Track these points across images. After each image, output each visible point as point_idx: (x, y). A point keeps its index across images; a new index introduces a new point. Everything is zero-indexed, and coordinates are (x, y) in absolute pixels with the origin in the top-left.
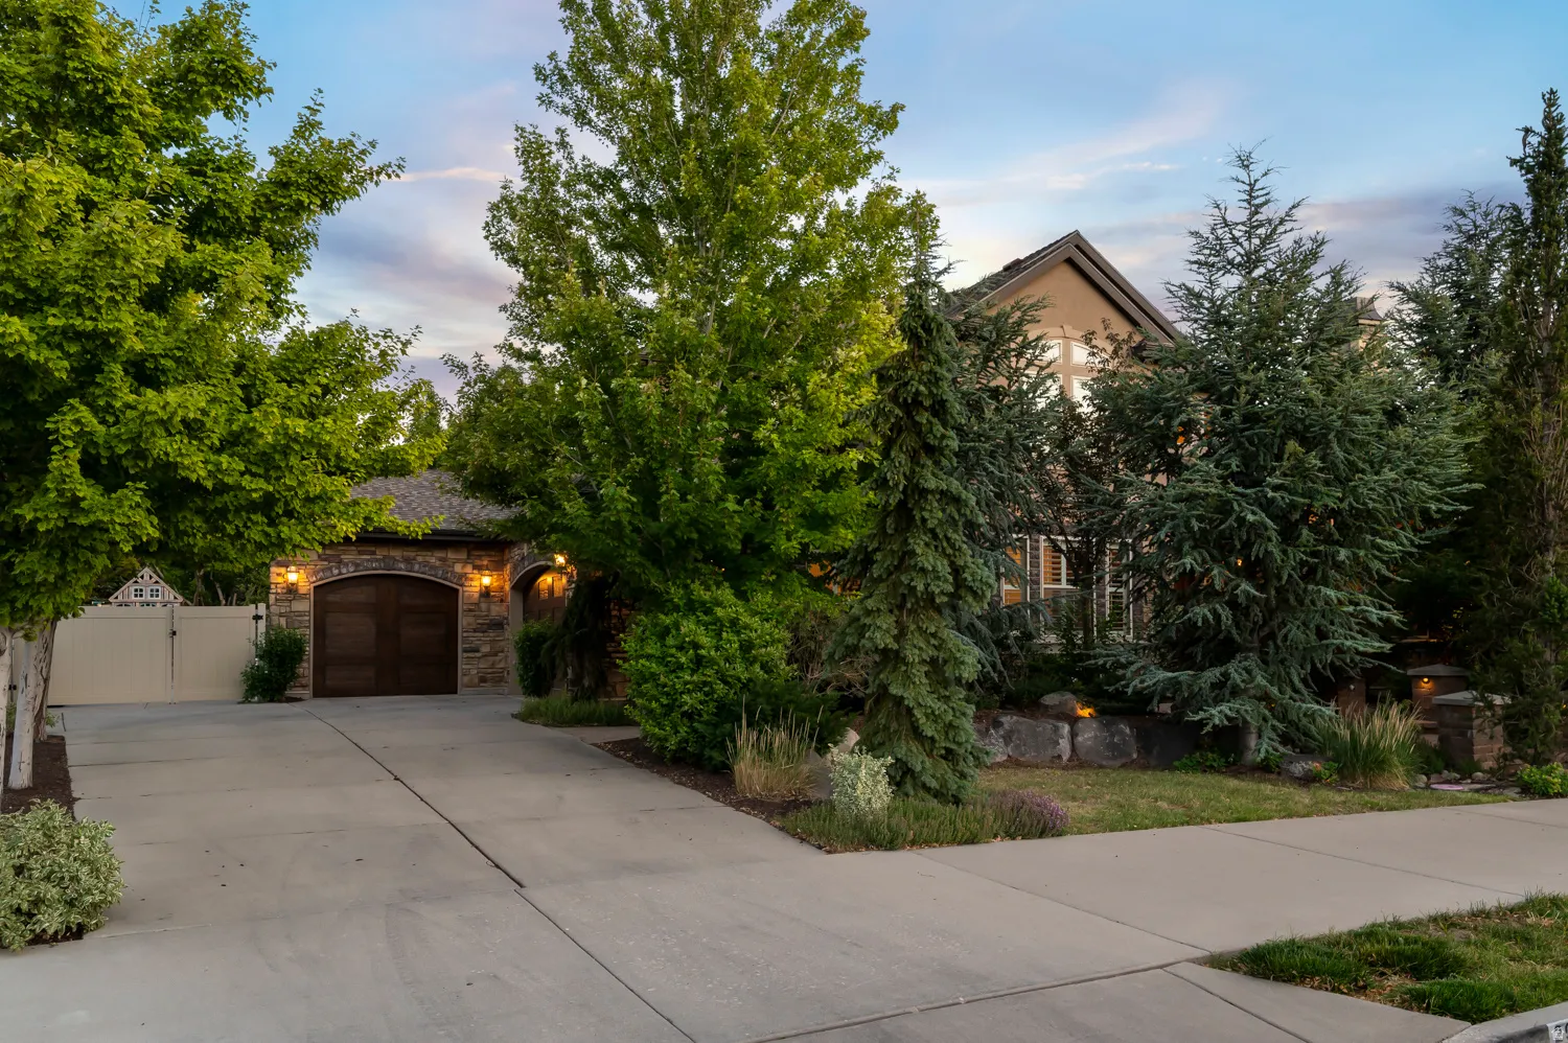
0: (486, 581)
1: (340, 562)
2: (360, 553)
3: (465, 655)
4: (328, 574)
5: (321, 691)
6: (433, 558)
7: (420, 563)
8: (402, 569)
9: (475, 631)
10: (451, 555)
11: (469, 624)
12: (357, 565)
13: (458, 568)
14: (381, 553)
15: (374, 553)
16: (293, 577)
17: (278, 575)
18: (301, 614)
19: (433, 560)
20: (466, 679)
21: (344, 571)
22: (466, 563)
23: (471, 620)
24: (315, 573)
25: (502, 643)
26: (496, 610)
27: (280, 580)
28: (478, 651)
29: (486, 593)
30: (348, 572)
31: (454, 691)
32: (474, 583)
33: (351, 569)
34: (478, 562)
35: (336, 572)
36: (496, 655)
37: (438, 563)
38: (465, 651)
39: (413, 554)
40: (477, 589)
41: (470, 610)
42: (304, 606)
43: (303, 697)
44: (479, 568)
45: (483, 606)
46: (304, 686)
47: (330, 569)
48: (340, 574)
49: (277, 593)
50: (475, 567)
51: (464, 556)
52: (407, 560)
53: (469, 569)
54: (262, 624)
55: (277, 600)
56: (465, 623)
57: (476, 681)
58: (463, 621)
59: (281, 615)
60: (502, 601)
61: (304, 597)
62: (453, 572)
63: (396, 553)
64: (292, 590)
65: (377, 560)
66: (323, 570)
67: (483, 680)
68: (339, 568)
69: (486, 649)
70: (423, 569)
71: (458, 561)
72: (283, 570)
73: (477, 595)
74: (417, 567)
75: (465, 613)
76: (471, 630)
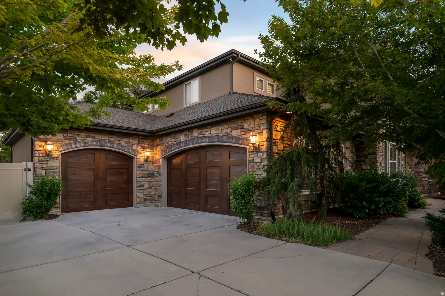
0: (148, 154)
1: (76, 141)
2: (86, 137)
3: (138, 188)
4: (69, 147)
5: (65, 210)
6: (123, 142)
7: (117, 144)
8: (108, 146)
9: (142, 177)
10: (131, 141)
11: (140, 174)
12: (85, 143)
13: (134, 147)
14: (98, 137)
15: (94, 137)
16: (50, 147)
17: (40, 146)
18: (54, 168)
19: (123, 143)
20: (138, 200)
21: (78, 146)
22: (138, 145)
23: (140, 172)
24: (62, 146)
25: (154, 183)
26: (151, 168)
27: (41, 149)
28: (143, 186)
29: (147, 160)
30: (80, 146)
31: (132, 205)
32: (141, 155)
33: (82, 145)
34: (143, 145)
35: (74, 146)
36: (150, 188)
37: (125, 145)
38: (138, 186)
39: (114, 139)
40: (143, 158)
41: (140, 167)
42: (56, 164)
43: (58, 214)
44: (143, 148)
45: (146, 166)
46: (57, 208)
47: (71, 144)
48: (76, 147)
49: (39, 156)
50: (142, 147)
51: (137, 142)
52: (110, 142)
53: (139, 148)
54: (30, 174)
55: (39, 160)
56: (138, 173)
57: (143, 200)
58: (136, 173)
59: (42, 169)
60: (153, 163)
61: (56, 159)
62: (132, 149)
63: (106, 138)
64: (49, 155)
65: (96, 141)
66: (66, 145)
67: (145, 200)
68: (75, 144)
69: (146, 185)
70: (118, 147)
71: (134, 144)
72: (43, 143)
73: (143, 160)
74: (115, 146)
75: (138, 169)
76: (140, 177)
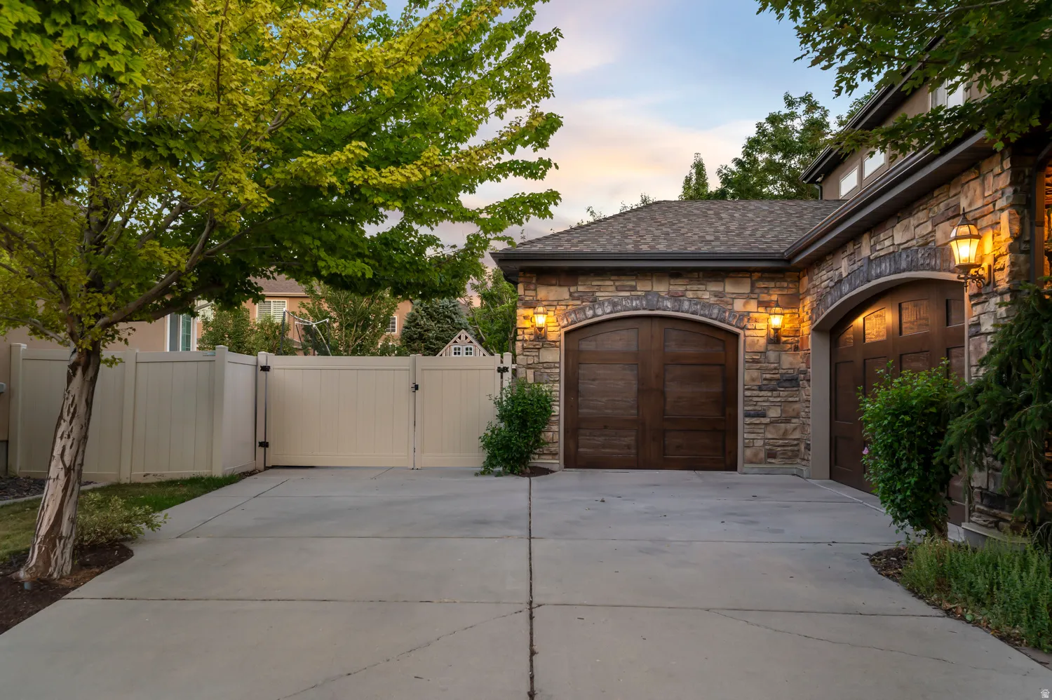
0: (776, 321)
1: (595, 301)
2: (618, 289)
3: (748, 420)
4: (581, 316)
5: (573, 461)
6: (707, 293)
7: (690, 300)
8: (668, 308)
9: (760, 389)
10: (729, 288)
11: (753, 380)
12: (614, 305)
13: (739, 305)
14: (643, 286)
15: (634, 289)
16: (540, 320)
17: (525, 318)
18: (549, 365)
19: (706, 295)
20: (749, 452)
21: (599, 312)
22: (748, 298)
23: (755, 374)
24: (566, 315)
25: (796, 406)
26: (790, 361)
27: (527, 324)
28: (764, 416)
29: (775, 339)
30: (604, 312)
31: (733, 467)
32: (759, 326)
33: (608, 310)
34: (765, 297)
35: (590, 313)
36: (788, 421)
37: (713, 300)
38: (747, 415)
39: (681, 288)
40: (764, 333)
41: (755, 361)
42: (554, 356)
43: (555, 468)
44: (766, 305)
45: (772, 355)
46: (554, 454)
47: (583, 309)
48: (595, 315)
49: (524, 341)
50: (761, 304)
51: (746, 289)
52: (675, 297)
53: (752, 306)
54: (507, 376)
55: (524, 348)
56: (747, 377)
57: (762, 455)
58: (746, 376)
59: (528, 367)
60: (796, 349)
61: (553, 344)
62: (731, 311)
63: (661, 288)
64: (540, 336)
65: (638, 297)
66: (574, 311)
67: (771, 455)
68: (593, 308)
69: (774, 413)
70: (693, 308)
71: (739, 296)
72: (530, 312)
73: (763, 341)
74: (686, 305)
75: (747, 365)
76: (755, 388)
